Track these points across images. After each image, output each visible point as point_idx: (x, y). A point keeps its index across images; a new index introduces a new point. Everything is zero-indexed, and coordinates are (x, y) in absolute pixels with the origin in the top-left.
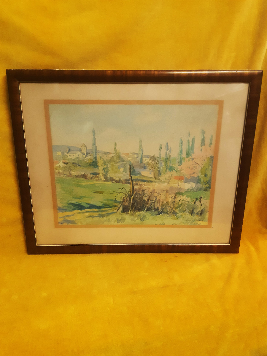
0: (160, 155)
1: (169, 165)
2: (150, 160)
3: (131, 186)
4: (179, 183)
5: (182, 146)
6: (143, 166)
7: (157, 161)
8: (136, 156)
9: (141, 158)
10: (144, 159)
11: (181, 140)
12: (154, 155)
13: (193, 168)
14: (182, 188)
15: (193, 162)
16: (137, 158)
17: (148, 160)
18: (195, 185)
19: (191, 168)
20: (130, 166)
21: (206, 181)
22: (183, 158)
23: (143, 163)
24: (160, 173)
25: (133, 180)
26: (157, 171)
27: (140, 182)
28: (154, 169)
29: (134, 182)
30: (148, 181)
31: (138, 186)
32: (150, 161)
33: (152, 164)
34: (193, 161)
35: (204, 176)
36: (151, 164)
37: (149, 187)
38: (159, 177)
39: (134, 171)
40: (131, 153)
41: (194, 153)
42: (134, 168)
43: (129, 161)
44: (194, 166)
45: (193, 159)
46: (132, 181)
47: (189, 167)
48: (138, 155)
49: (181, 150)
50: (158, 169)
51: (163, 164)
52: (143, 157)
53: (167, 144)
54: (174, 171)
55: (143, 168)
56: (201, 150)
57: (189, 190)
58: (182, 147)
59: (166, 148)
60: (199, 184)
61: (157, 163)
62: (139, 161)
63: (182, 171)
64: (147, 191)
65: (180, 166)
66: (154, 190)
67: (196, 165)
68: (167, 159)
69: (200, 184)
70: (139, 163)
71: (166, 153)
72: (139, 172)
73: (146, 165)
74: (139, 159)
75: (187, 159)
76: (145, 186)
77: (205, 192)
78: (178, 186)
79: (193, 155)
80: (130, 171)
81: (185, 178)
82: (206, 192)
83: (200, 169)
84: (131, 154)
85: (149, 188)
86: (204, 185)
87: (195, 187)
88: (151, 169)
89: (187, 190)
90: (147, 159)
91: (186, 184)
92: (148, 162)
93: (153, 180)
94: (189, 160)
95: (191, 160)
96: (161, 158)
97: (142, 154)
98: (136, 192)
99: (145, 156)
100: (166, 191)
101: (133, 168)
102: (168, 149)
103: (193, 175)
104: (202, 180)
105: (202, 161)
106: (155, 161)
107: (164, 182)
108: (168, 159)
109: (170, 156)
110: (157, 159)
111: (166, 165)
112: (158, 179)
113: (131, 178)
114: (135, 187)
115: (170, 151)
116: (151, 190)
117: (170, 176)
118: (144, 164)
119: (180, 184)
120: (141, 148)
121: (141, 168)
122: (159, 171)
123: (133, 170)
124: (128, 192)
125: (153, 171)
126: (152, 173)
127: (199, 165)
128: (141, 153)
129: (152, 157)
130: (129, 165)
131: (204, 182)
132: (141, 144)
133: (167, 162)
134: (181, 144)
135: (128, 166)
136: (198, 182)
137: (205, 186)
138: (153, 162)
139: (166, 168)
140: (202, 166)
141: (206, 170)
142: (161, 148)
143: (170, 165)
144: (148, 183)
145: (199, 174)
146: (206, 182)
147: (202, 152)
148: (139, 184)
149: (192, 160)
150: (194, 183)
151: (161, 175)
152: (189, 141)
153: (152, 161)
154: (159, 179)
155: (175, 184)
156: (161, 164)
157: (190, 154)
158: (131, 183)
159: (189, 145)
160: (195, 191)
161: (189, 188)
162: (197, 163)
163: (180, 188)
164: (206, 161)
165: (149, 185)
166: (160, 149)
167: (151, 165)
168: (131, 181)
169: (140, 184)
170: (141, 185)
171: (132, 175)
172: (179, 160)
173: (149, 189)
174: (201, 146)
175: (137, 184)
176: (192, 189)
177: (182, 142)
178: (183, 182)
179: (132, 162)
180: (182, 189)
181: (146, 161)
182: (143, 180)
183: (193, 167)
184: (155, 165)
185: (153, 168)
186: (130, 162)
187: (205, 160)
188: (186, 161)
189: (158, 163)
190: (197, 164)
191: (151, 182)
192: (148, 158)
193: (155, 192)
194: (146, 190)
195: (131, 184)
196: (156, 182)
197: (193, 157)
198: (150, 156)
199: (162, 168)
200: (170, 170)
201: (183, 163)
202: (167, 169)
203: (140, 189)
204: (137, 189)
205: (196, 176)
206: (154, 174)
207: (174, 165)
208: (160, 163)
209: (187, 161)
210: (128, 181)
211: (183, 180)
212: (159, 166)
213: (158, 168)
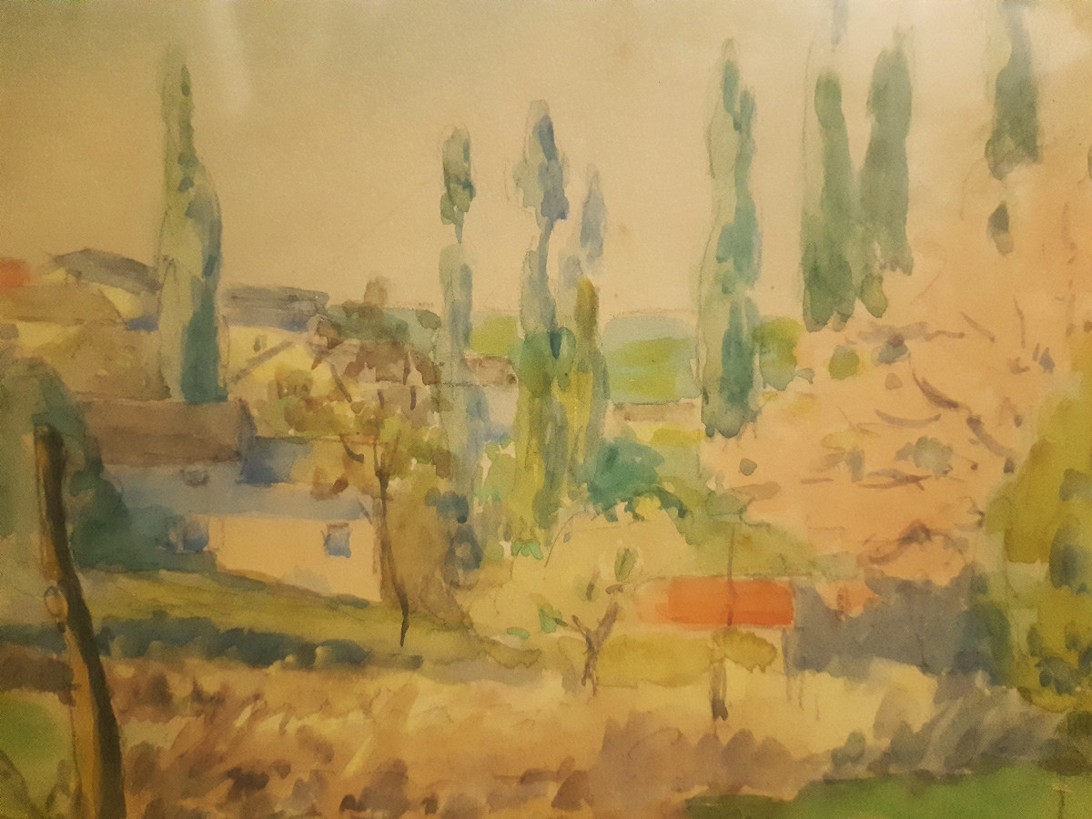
0: (448, 286)
1: (577, 419)
2: (321, 354)
3: (87, 721)
4: (718, 678)
5: (743, 159)
6: (228, 437)
7: (415, 377)
8: (124, 300)
9: (202, 333)
10: (237, 341)
11: (730, 78)
12: (376, 287)
13: (908, 468)
14: (759, 737)
15: (893, 384)
16: (144, 323)
17: (296, 356)
18: (937, 700)
19: (868, 468)
20: (52, 442)
21: (1072, 643)
22: (762, 336)
23: (222, 398)
24: (466, 536)
25: (106, 632)
26: (429, 516)
27: (193, 662)
28: (383, 476)
29: (121, 670)
30: (305, 655)
31: (177, 724)
32: (322, 377)
33: (357, 408)
34: (900, 367)
35: (1038, 570)
36: (344, 412)
37: (328, 728)
38: (461, 598)
39: (114, 509)
40: (59, 260)
41: (901, 262)
42: (110, 469)
43: (34, 365)
44: (913, 436)
45: (896, 344)
46: (92, 646)
47: (856, 461)
48: (154, 287)
49: (729, 217)
50: (444, 486)
51: (506, 406)
52: (222, 308)
53: (545, 133)
54: (648, 506)
55: (223, 475)
56: (1000, 220)
57: (861, 771)
58: (741, 182)
59: (539, 195)
60: (980, 679)
61: (425, 392)
62: (174, 376)
63: (755, 514)
64: (300, 790)
65: (728, 434)
66: (395, 774)
67: (932, 432)
68: (554, 339)
69: (996, 678)
70: (177, 397)
71: (539, 259)
72: (170, 521)
73: (262, 431)
74: (167, 342)
75: (819, 347)
76: (271, 724)
77: (1056, 784)
78: (719, 709)
79: (894, 284)
80: (56, 514)
81: (796, 603)
82: (1069, 785)
83: (991, 480)
84: (59, 275)
85: (325, 752)
86: (1048, 697)
87: (929, 727)
88: (341, 485)
89: (826, 768)
90: (274, 337)
91: (824, 687)
92: (293, 389)
93: (381, 631)
94: (844, 365)
95: (868, 351)
96: (476, 322)
97: (212, 264)
98: (148, 796)
99: (251, 302)
100: (552, 789)
101: (96, 465)
102: (554, 208)
103: (908, 567)
104: (1020, 624)
105: (1018, 369)
106: (397, 369)
107: (528, 662)
108: (564, 341)
109: (588, 314)
110: (419, 337)
111: (538, 422)
112: (446, 627)
113: (79, 612)
114: (137, 732)
115: (590, 233)
116: (354, 769)
117: (607, 575)
118: (244, 408)
119: (739, 683)
120: (186, 184)
121: (198, 467)
122: (459, 506)
123: (87, 496)
124: (51, 799)
125: (368, 502)
126: (363, 536)
127: (974, 422)
128: (190, 257)
129: (348, 309)
130: (37, 421)
131: (1047, 660)
132: (187, 129)
133: (547, 382)
134: (730, 138)
135: (28, 440)
136: (964, 663)
137: (1054, 712)
138: (365, 389)
139: (537, 478)
140: (1019, 443)
141: (1065, 495)
142: (458, 187)
143: (593, 430)
144: (311, 681)
145: (986, 553)
146: (1073, 659)
147: (1005, 249)
148: (180, 688)
149: (888, 360)
150: (925, 667)
151: (477, 560)
152: (829, 90)
153: (354, 370)
154: (463, 624)
155: (671, 683)
156: (478, 409)
157: (857, 277)
158: (81, 675)
159: (834, 159)
160: (926, 778)
161: (856, 738)
162: (952, 405)
163: (743, 738)
164: (1063, 366)
165: (325, 707)
166: (450, 197)
167: (333, 424)
168: (73, 656)
169: (198, 695)
170: (218, 700)
171: (89, 565)
172: (710, 356)
173: (329, 758)
174: (998, 163)
175: (160, 697)
176: (892, 755)
177: (748, 105)
178: (779, 663)
179: (77, 381)
180: (770, 754)
181: (265, 374)
182: (236, 632)
183: (901, 455)
184: (391, 427)
185: (369, 469)
186: (51, 384)
187: (1047, 364)
188: (809, 374)
189: (437, 403)
190: (948, 414)
191: (352, 659)
192: (297, 324)
193: (405, 806)
194: (284, 769)
195: (83, 696)
196: (415, 663)
197: (896, 318)
198: (317, 301)
199: (486, 464)
200: (596, 493)
201: (760, 397)
202: (552, 479)
203: (198, 766)
204: (164, 763)
205: (942, 579)
206: (385, 546)
207: (644, 432)
208: (460, 400)
209: (822, 373)
210: (36, 653)
211: (773, 636)
212: (456, 443)
213: (443, 461)
